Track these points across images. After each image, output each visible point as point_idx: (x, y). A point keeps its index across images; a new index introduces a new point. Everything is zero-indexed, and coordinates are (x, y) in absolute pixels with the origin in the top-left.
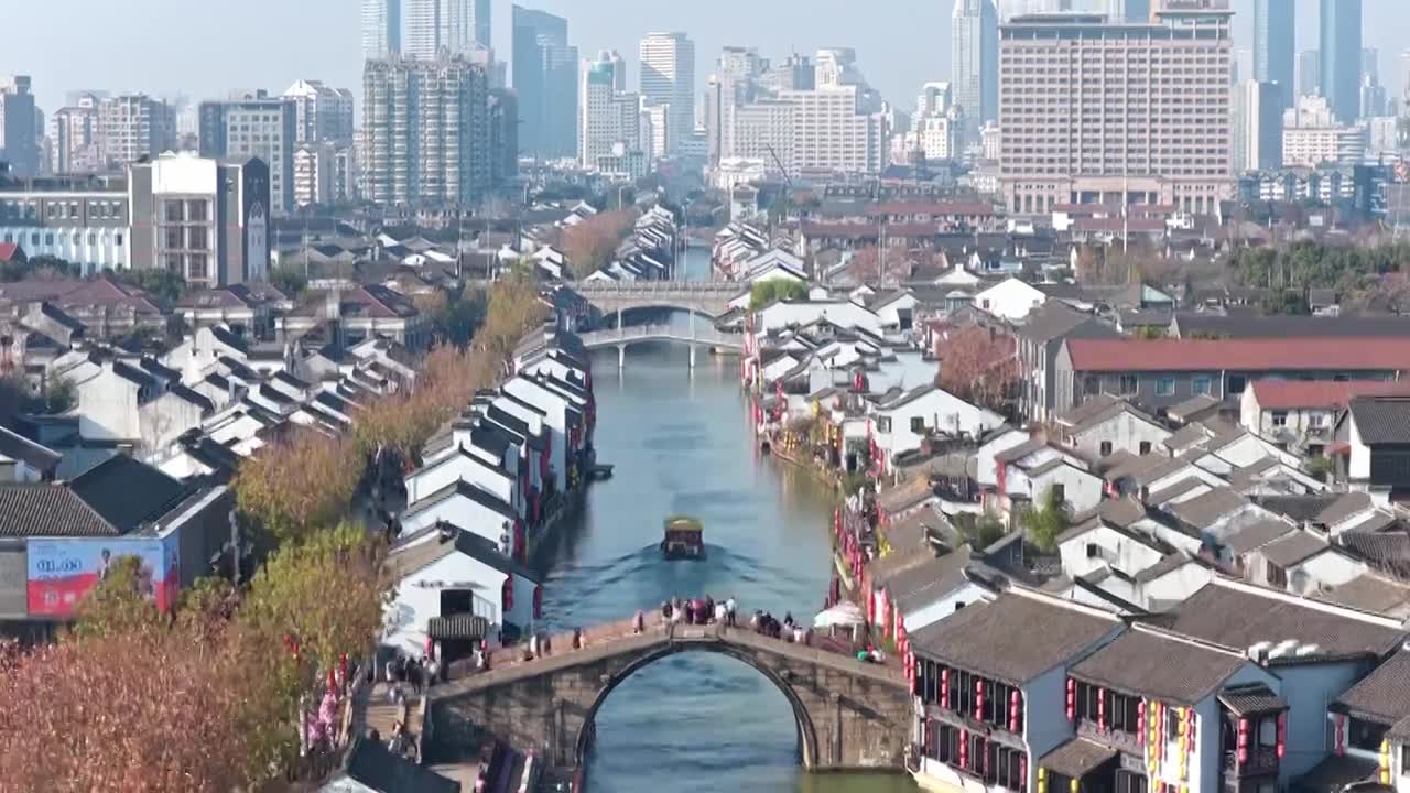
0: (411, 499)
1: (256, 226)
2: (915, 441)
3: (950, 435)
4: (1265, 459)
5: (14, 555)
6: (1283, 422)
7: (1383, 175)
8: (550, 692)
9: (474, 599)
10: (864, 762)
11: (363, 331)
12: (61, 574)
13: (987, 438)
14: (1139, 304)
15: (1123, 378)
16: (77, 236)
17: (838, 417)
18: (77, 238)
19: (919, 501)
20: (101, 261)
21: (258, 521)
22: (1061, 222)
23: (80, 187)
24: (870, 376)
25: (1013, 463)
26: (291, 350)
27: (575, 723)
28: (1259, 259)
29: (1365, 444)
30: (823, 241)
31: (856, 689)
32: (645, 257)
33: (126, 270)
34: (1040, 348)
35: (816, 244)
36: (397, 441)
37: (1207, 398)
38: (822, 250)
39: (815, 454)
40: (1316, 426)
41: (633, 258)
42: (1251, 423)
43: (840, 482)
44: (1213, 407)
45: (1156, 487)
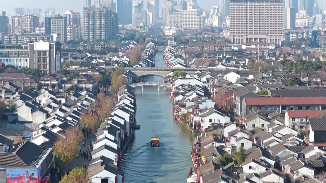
0: (94, 149)
1: (58, 57)
3: (218, 125)
4: (290, 134)
5: (3, 172)
6: (294, 121)
7: (319, 34)
9: (109, 181)
11: (83, 87)
13: (226, 125)
14: (262, 78)
15: (258, 107)
16: (17, 59)
17: (192, 116)
19: (211, 143)
20: (22, 65)
21: (59, 158)
22: (244, 47)
23: (17, 48)
24: (199, 105)
25: (232, 135)
26: (66, 95)
28: (290, 64)
29: (313, 131)
30: (189, 54)
32: (148, 60)
33: (28, 68)
34: (239, 98)
35: (187, 56)
36: (91, 126)
37: (277, 113)
38: (189, 57)
39: (187, 123)
40: (302, 121)
41: (145, 60)
42: (287, 120)
43: (193, 131)
44: (279, 115)
45: (264, 142)
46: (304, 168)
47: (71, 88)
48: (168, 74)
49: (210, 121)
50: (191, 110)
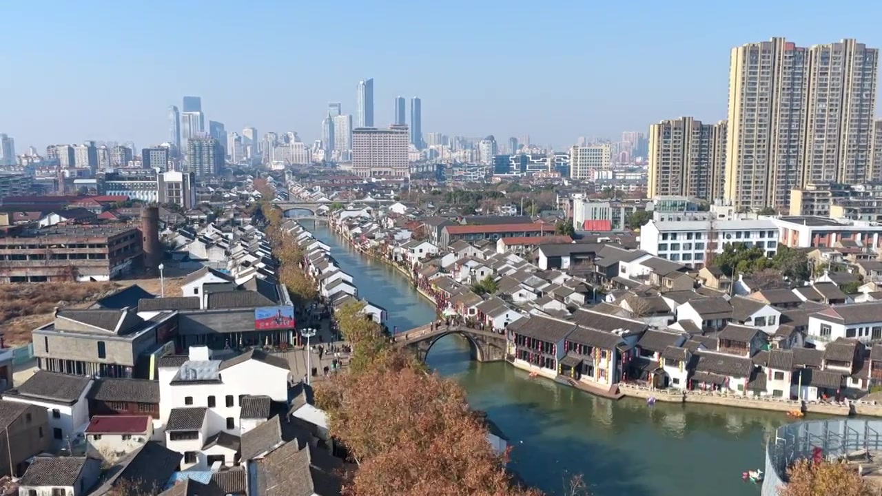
0: (326, 283)
1: (192, 189)
2: (423, 255)
3: (433, 255)
5: (251, 313)
6: (510, 248)
7: (444, 167)
8: (417, 346)
9: (373, 317)
10: (495, 359)
11: (240, 221)
12: (265, 317)
13: (443, 255)
14: (427, 208)
15: (460, 235)
17: (392, 247)
18: (143, 194)
19: (435, 274)
20: (150, 199)
22: (374, 180)
23: (141, 180)
27: (424, 354)
29: (546, 256)
31: (493, 340)
34: (434, 227)
37: (485, 241)
42: (501, 248)
43: (395, 264)
44: (486, 244)
45: (498, 270)
46: (575, 293)
47: (226, 223)
48: (318, 207)
49: (421, 251)
50: (383, 242)
